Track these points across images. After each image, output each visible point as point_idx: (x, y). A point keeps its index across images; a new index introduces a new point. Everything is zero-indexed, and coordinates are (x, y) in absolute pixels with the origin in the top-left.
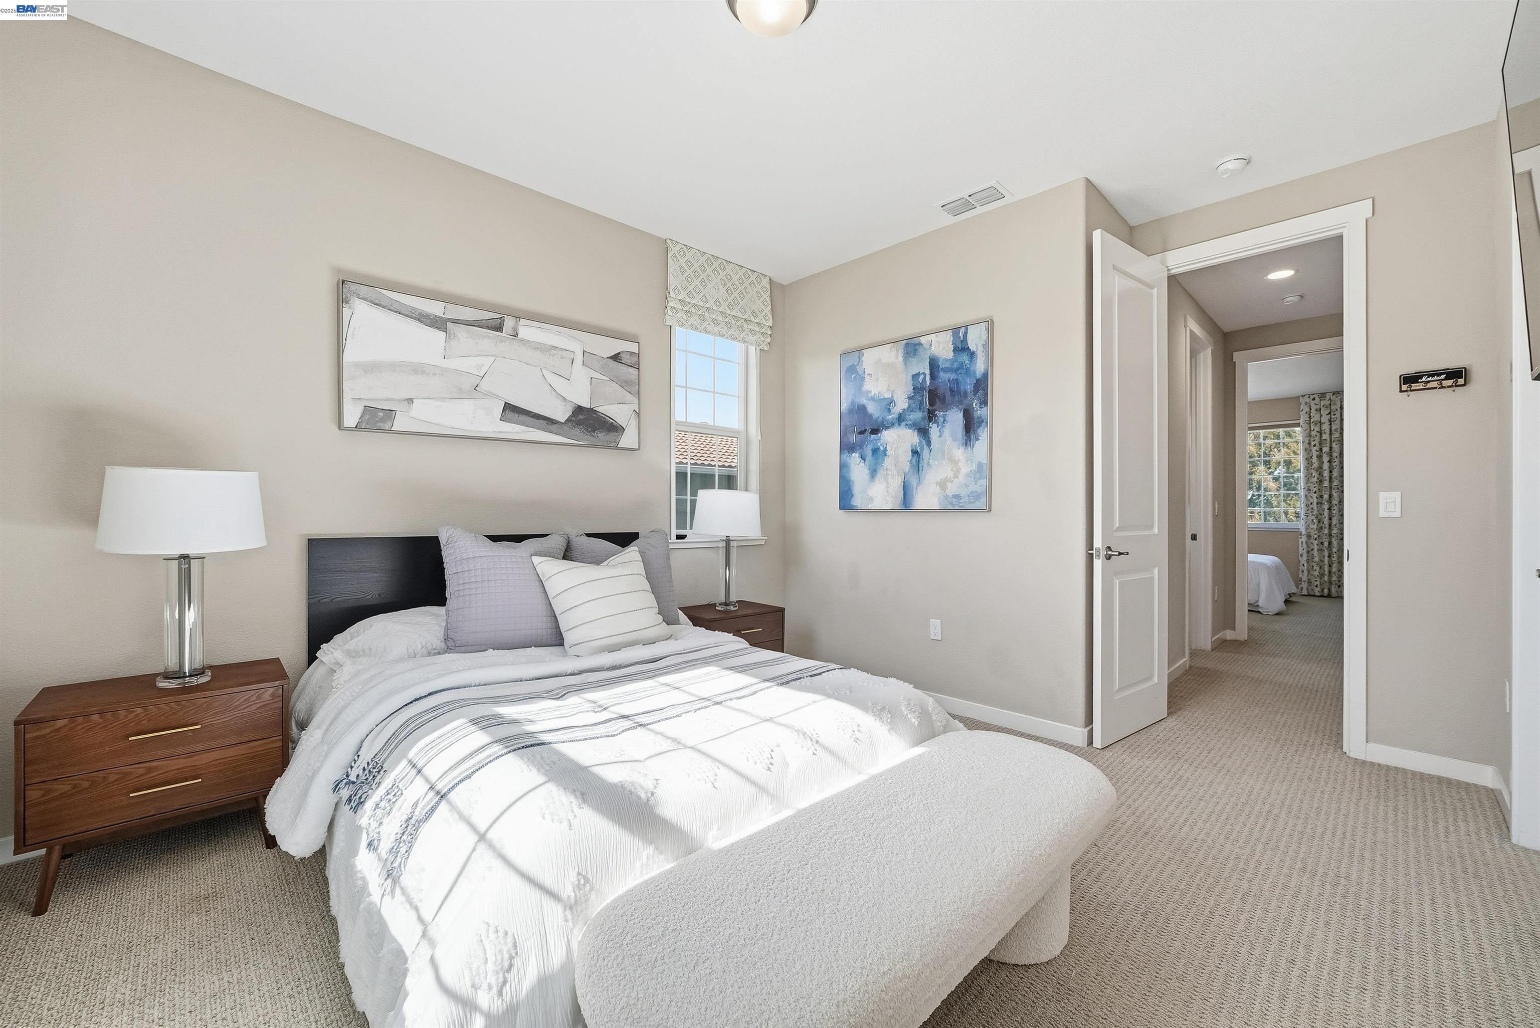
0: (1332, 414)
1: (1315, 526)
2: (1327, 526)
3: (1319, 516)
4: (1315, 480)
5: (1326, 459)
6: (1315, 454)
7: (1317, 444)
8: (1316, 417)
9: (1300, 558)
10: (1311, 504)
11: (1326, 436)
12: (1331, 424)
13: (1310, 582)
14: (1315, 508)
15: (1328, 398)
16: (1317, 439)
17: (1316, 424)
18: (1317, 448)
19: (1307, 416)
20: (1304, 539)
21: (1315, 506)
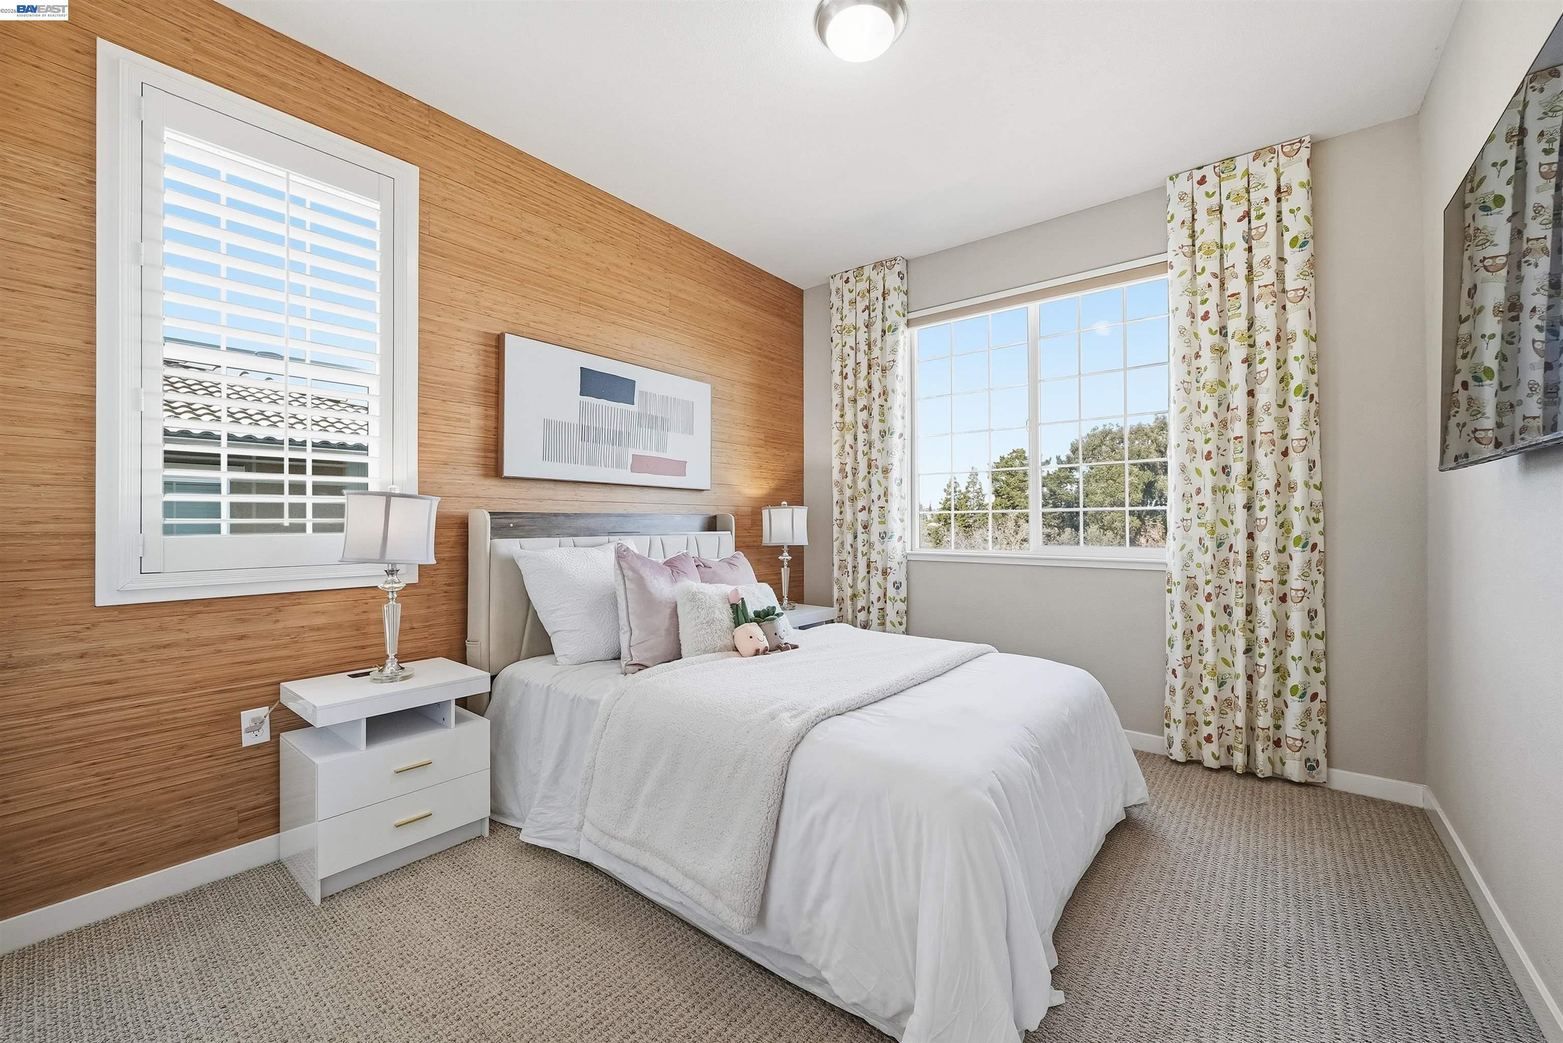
0: (1253, 214)
1: (1208, 559)
2: (1242, 557)
3: (1220, 529)
4: (1208, 418)
5: (1237, 352)
6: (1208, 340)
7: (1214, 314)
8: (1208, 232)
9: (1168, 649)
10: (1199, 491)
11: (1237, 285)
12: (1250, 249)
13: (1192, 723)
14: (1208, 503)
15: (1240, 171)
16: (1213, 296)
17: (1209, 253)
18: (1214, 322)
19: (1186, 232)
20: (1177, 596)
21: (1207, 497)
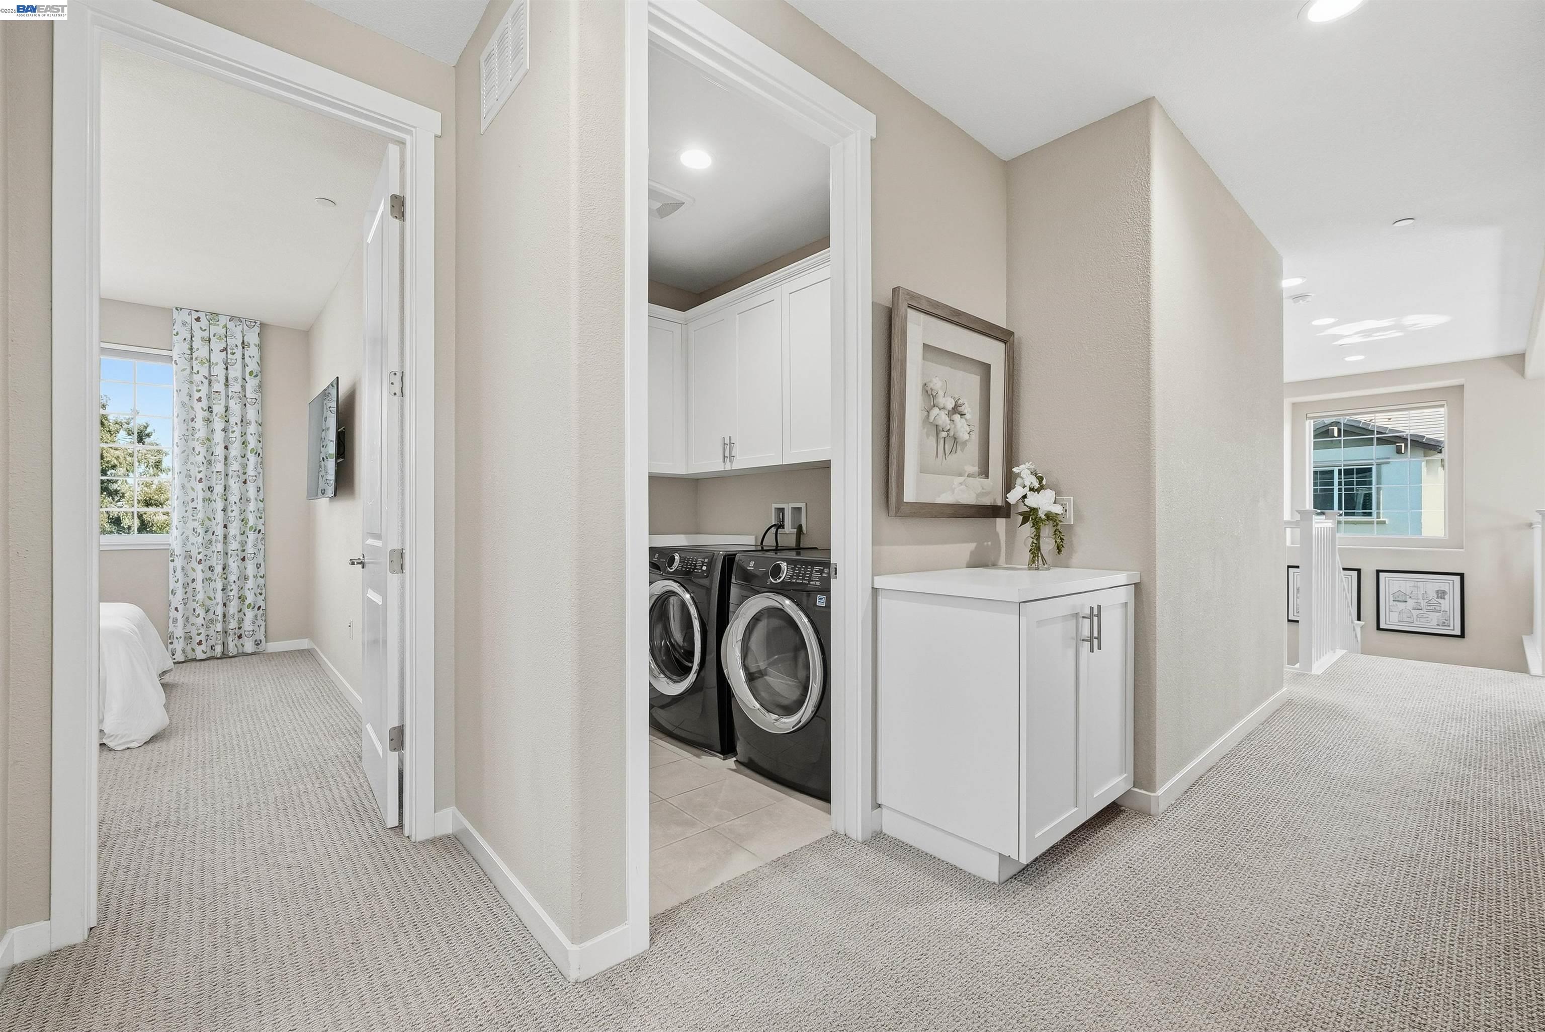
0: (229, 351)
1: (200, 539)
2: (221, 538)
3: (207, 522)
4: (200, 459)
5: (218, 425)
6: (200, 415)
7: (204, 399)
8: (202, 352)
9: (171, 596)
10: (193, 500)
11: (219, 386)
12: (227, 369)
13: (188, 638)
14: (200, 507)
15: (222, 323)
16: (205, 389)
17: (202, 363)
18: (204, 404)
19: (186, 346)
20: (179, 563)
21: (199, 504)
